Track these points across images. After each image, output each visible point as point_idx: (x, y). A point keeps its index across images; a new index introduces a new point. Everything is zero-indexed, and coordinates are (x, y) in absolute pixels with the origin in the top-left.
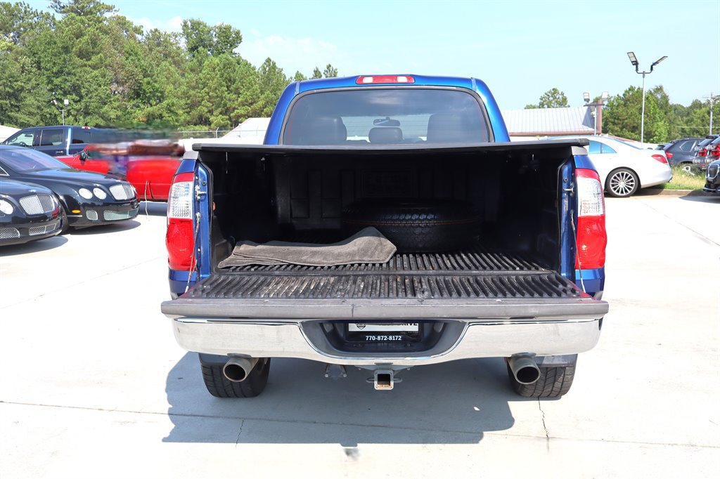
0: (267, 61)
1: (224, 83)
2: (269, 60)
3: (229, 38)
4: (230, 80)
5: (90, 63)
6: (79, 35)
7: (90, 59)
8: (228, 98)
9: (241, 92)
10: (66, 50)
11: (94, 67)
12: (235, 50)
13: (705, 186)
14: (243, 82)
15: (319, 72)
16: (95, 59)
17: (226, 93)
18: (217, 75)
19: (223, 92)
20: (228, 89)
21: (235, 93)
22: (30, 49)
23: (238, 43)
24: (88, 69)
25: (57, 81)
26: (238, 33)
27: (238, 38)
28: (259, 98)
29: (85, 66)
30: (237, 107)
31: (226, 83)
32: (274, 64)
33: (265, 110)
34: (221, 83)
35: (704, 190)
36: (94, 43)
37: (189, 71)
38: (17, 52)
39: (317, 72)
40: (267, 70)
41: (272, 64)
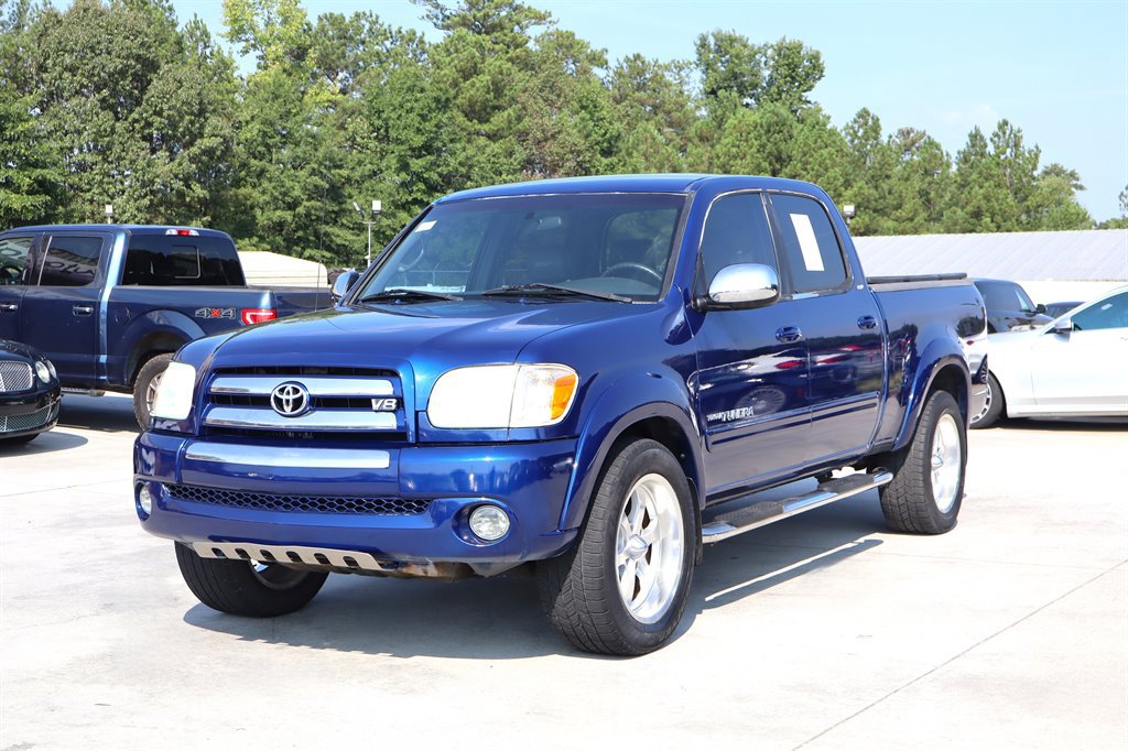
0: (860, 115)
1: (765, 165)
2: (864, 114)
3: (798, 69)
4: (779, 159)
5: (485, 127)
6: (469, 72)
7: (487, 121)
10: (443, 105)
11: (492, 137)
12: (809, 96)
14: (807, 163)
15: (982, 138)
16: (498, 120)
18: (751, 147)
22: (371, 102)
23: (815, 80)
24: (482, 141)
25: (416, 164)
26: (815, 58)
27: (816, 70)
28: (840, 195)
29: (478, 133)
31: (770, 164)
32: (876, 121)
34: (759, 165)
36: (497, 88)
37: (696, 141)
38: (344, 110)
39: (975, 137)
40: (860, 134)
41: (870, 122)
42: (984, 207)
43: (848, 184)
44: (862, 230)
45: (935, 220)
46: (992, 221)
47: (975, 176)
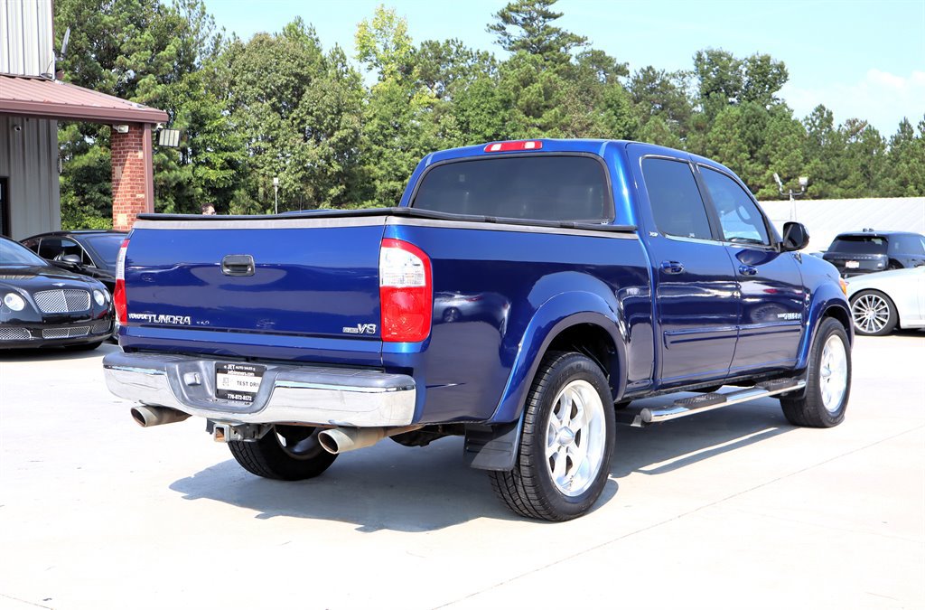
0: (817, 110)
1: (745, 147)
2: (821, 109)
3: (768, 75)
4: (755, 142)
5: (539, 121)
6: (527, 82)
7: (540, 117)
8: (750, 170)
9: (772, 160)
10: (506, 104)
11: (543, 128)
12: (775, 94)
14: (775, 145)
16: (547, 116)
17: (748, 162)
18: (734, 134)
19: (742, 161)
20: (752, 157)
21: (763, 163)
22: (458, 104)
23: (781, 82)
24: (534, 131)
26: (781, 67)
27: (782, 75)
28: (801, 169)
29: (534, 125)
30: (763, 184)
31: (749, 146)
32: (830, 114)
33: (810, 188)
34: (740, 147)
36: (547, 93)
37: (693, 129)
38: (439, 110)
39: (905, 126)
40: (817, 124)
41: (825, 115)
42: (909, 177)
43: (806, 161)
44: (817, 195)
45: (873, 188)
46: (916, 188)
47: (903, 154)
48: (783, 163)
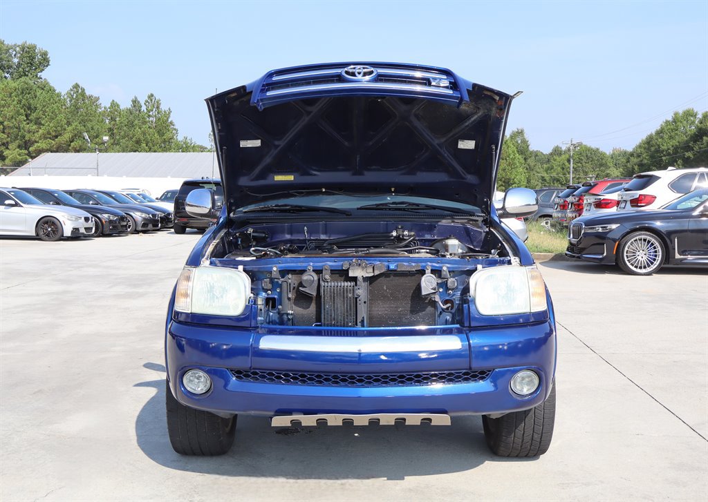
0: (74, 87)
1: (22, 111)
2: (76, 86)
3: (34, 59)
4: (29, 108)
8: (26, 129)
9: (43, 122)
12: (41, 74)
13: (568, 250)
14: (45, 111)
15: (139, 102)
17: (25, 123)
18: (13, 101)
19: (20, 121)
20: (27, 119)
21: (36, 124)
23: (44, 66)
26: (44, 55)
27: (45, 61)
28: (65, 129)
30: (37, 140)
31: (25, 111)
32: (83, 90)
34: (18, 111)
35: (566, 254)
39: (135, 102)
40: (74, 97)
41: (80, 91)
42: (142, 138)
43: (69, 124)
44: (78, 149)
45: (116, 144)
46: (147, 146)
47: (136, 122)
48: (51, 125)
